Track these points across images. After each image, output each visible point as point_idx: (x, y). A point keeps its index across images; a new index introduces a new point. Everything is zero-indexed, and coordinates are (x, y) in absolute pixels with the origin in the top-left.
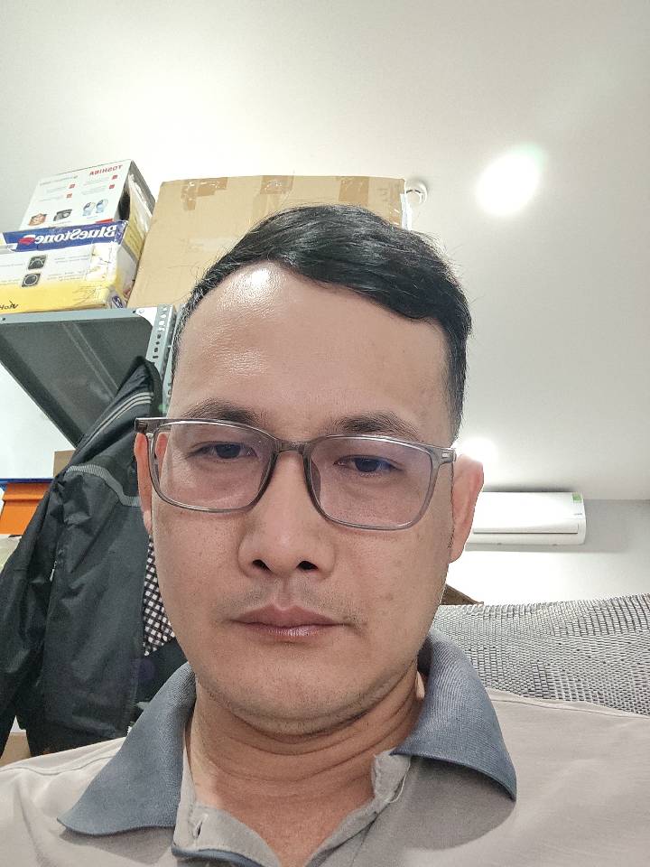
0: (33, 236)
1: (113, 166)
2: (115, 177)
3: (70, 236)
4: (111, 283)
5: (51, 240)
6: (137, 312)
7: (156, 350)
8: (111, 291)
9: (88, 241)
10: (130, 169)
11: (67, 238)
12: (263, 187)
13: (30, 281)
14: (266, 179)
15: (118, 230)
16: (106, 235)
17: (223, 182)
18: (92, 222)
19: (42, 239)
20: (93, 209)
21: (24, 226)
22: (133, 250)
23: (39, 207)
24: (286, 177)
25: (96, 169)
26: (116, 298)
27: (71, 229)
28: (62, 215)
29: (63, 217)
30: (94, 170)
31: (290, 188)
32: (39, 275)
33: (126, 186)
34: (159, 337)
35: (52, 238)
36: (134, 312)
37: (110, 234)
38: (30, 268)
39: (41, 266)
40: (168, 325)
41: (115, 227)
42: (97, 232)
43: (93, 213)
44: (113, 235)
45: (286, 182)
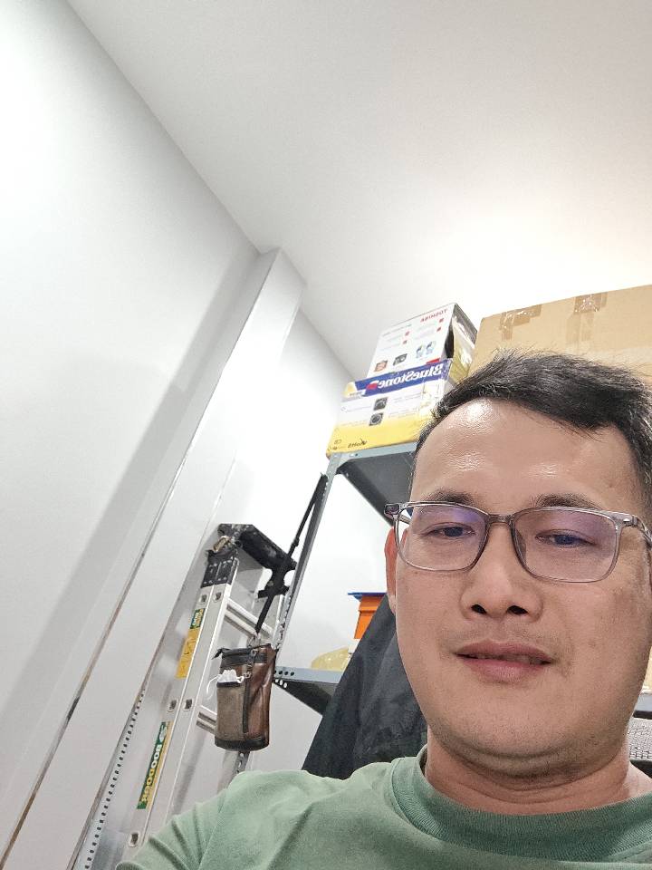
0: (377, 382)
1: (439, 311)
2: (441, 321)
3: (405, 378)
5: (391, 384)
9: (419, 381)
10: (454, 311)
11: (403, 381)
12: (577, 307)
13: (376, 420)
14: (579, 299)
16: (435, 374)
17: (537, 310)
18: (423, 363)
19: (384, 384)
20: (424, 351)
21: (371, 374)
23: (382, 356)
24: (600, 294)
25: (426, 315)
27: (406, 372)
28: (399, 359)
29: (401, 361)
30: (424, 317)
31: (604, 305)
32: (382, 414)
33: (450, 327)
35: (392, 382)
38: (376, 409)
39: (383, 407)
42: (427, 371)
43: (424, 355)
44: (440, 372)
45: (599, 299)
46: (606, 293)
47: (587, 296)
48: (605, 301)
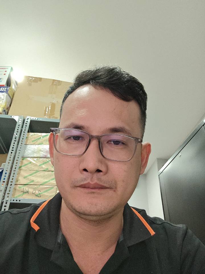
1: (5, 67)
2: (6, 71)
4: (4, 106)
6: (12, 117)
7: (18, 130)
8: (4, 109)
12: (53, 83)
14: (54, 80)
15: (7, 90)
16: (3, 90)
17: (40, 79)
22: (11, 96)
24: (59, 81)
26: (4, 111)
31: (61, 85)
33: (9, 75)
34: (19, 126)
36: (11, 117)
37: (4, 90)
40: (22, 122)
41: (6, 88)
44: (5, 91)
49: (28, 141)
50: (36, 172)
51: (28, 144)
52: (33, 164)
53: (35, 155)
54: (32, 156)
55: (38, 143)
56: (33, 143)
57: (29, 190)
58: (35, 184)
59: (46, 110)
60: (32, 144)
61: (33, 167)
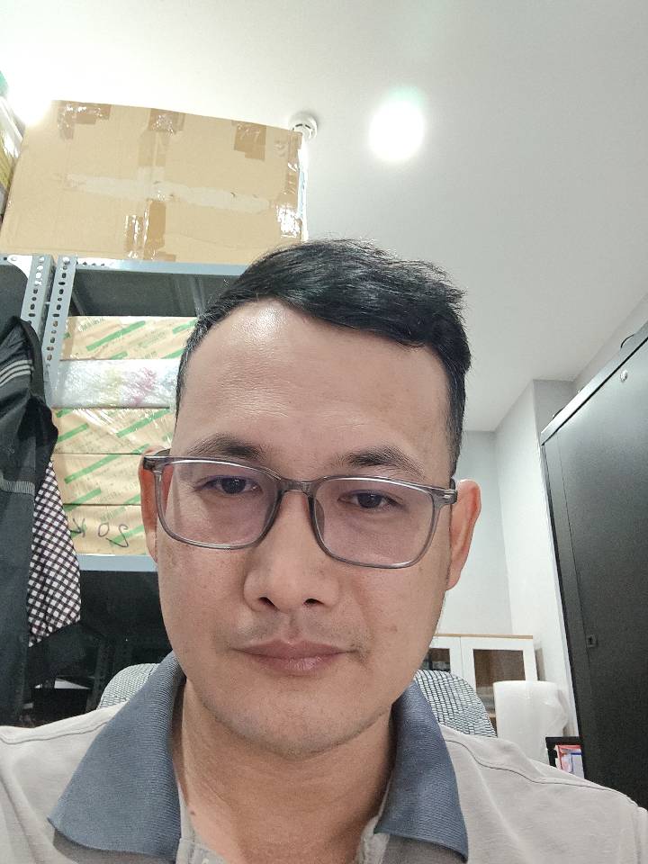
6: (9, 259)
7: (32, 307)
12: (151, 123)
14: (155, 113)
17: (106, 110)
22: (1, 179)
24: (176, 114)
31: (181, 129)
34: (35, 292)
36: (5, 259)
40: (46, 279)
45: (176, 120)
46: (184, 114)
47: (163, 112)
48: (182, 124)
49: (75, 348)
50: (106, 459)
51: (74, 360)
52: (95, 431)
53: (102, 398)
54: (91, 401)
55: (110, 356)
56: (92, 353)
57: (86, 523)
58: (106, 503)
59: (132, 228)
60: (89, 359)
61: (97, 443)
